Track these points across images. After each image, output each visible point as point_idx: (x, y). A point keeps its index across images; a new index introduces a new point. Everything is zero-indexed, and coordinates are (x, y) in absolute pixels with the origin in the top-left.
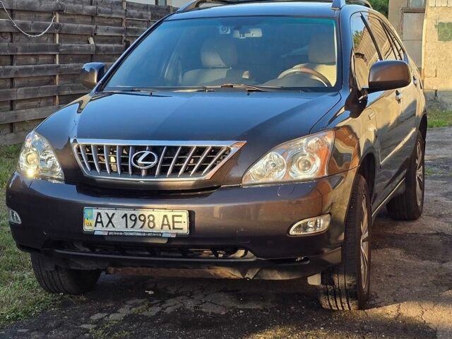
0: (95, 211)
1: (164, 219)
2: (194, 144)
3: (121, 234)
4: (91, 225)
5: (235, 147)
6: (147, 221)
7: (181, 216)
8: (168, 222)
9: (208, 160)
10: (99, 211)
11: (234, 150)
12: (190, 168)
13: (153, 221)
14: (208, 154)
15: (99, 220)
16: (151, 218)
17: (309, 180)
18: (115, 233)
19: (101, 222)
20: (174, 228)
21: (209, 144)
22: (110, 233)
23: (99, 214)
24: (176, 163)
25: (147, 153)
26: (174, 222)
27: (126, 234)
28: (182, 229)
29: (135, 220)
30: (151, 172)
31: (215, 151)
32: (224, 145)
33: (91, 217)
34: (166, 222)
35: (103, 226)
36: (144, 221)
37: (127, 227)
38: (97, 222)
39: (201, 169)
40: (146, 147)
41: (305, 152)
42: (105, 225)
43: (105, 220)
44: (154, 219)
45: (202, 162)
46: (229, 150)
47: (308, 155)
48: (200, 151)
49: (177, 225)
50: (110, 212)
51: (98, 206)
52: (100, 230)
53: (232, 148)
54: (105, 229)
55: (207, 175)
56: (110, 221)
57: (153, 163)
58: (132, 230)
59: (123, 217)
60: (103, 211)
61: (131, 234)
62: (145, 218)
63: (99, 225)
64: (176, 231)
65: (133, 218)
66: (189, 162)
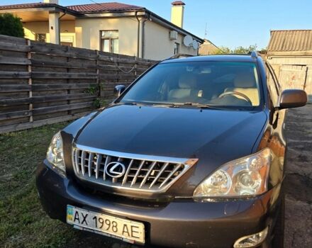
0: (74, 210)
1: (124, 227)
2: (155, 159)
3: (92, 231)
4: (71, 219)
5: (188, 163)
6: (112, 225)
7: (138, 228)
9: (165, 175)
10: (77, 210)
13: (116, 226)
14: (166, 169)
16: (115, 224)
18: (88, 230)
19: (78, 219)
20: (132, 236)
21: (167, 160)
22: (84, 230)
24: (139, 174)
25: (118, 164)
26: (132, 231)
27: (96, 232)
28: (138, 238)
29: (103, 223)
30: (119, 180)
31: (171, 166)
32: (179, 162)
33: (72, 214)
34: (126, 230)
35: (79, 222)
37: (96, 227)
38: (75, 218)
39: (158, 183)
40: (118, 158)
46: (183, 167)
47: (250, 172)
49: (134, 234)
52: (78, 225)
53: (186, 166)
55: (163, 188)
56: (84, 220)
57: (121, 174)
58: (101, 230)
59: (93, 219)
61: (99, 233)
62: (110, 223)
64: (133, 239)
65: (101, 221)
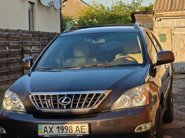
0: (44, 126)
1: (77, 128)
2: (88, 93)
3: (56, 136)
4: (42, 132)
5: (107, 93)
6: (69, 129)
7: (85, 126)
8: (79, 129)
9: (95, 100)
11: (106, 95)
12: (86, 104)
13: (72, 129)
14: (95, 97)
15: (46, 130)
16: (71, 128)
17: (141, 106)
18: (54, 136)
19: (47, 131)
20: (82, 132)
21: (95, 92)
22: (51, 136)
23: (46, 127)
24: (80, 102)
25: (66, 98)
26: (81, 129)
27: (59, 136)
28: (85, 132)
29: (63, 129)
30: (68, 107)
31: (98, 95)
32: (102, 92)
33: (42, 129)
34: (78, 129)
35: (48, 133)
36: (67, 129)
37: (59, 132)
39: (92, 104)
40: (65, 95)
41: (138, 93)
42: (49, 132)
43: (49, 130)
44: (72, 128)
45: (92, 101)
46: (104, 95)
47: (139, 95)
48: (91, 96)
49: (83, 131)
50: (51, 126)
51: (45, 124)
53: (105, 94)
54: (48, 134)
55: (95, 107)
56: (51, 130)
57: (69, 102)
58: (62, 134)
59: (57, 128)
60: (47, 126)
61: (61, 136)
62: (68, 128)
63: (46, 133)
64: (82, 133)
65: (62, 128)
66: (86, 101)
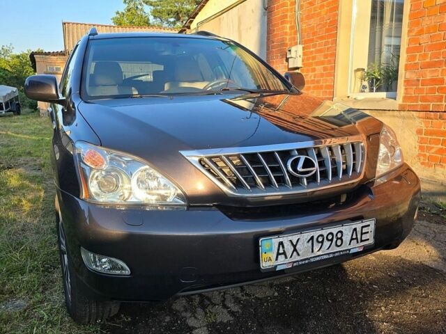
0: (275, 241)
1: (353, 233)
3: (307, 262)
4: (270, 259)
6: (335, 239)
7: (369, 226)
8: (357, 235)
10: (281, 240)
15: (281, 251)
16: (339, 235)
18: (300, 263)
19: (284, 253)
20: (362, 241)
22: (295, 264)
23: (281, 244)
25: (302, 158)
26: (362, 234)
27: (312, 260)
28: (368, 239)
33: (271, 250)
35: (286, 257)
36: (332, 240)
37: (313, 251)
38: (278, 254)
42: (289, 255)
43: (289, 249)
44: (342, 236)
49: (364, 237)
50: (294, 238)
51: (278, 233)
52: (283, 263)
54: (289, 260)
55: (362, 174)
56: (295, 250)
57: (315, 169)
59: (308, 241)
60: (285, 239)
61: (318, 259)
63: (281, 258)
64: (362, 244)
65: (321, 239)
